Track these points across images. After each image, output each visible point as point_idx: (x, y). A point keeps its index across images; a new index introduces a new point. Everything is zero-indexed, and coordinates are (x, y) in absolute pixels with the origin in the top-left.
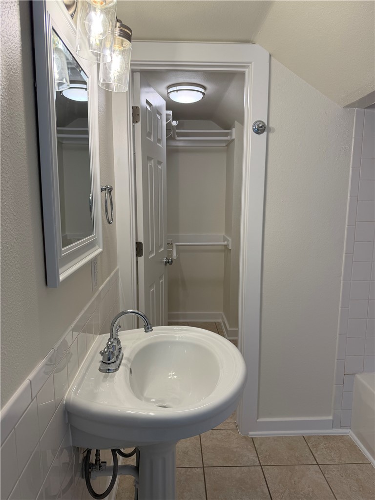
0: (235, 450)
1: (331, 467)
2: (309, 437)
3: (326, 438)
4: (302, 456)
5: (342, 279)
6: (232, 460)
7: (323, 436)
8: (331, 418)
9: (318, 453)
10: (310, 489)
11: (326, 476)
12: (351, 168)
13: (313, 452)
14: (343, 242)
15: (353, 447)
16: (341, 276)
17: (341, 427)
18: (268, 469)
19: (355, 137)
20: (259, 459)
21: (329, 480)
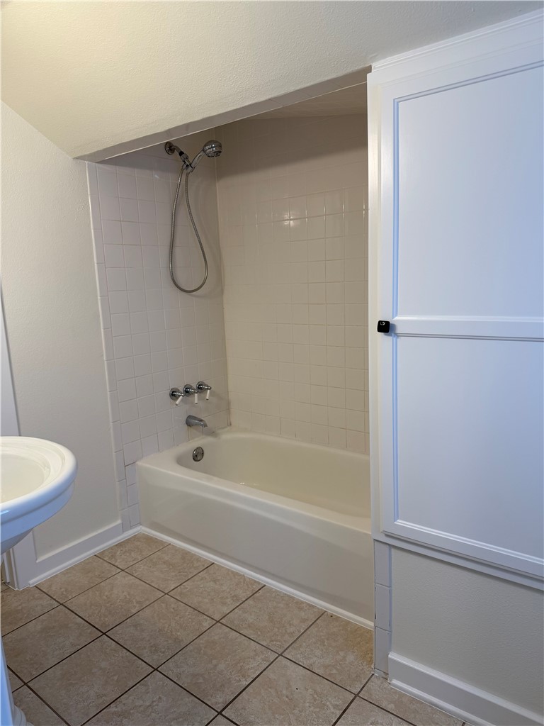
0: (20, 608)
1: (137, 565)
2: (103, 553)
3: (120, 545)
4: (103, 572)
5: (105, 359)
6: (21, 619)
7: (116, 545)
8: (119, 522)
9: (119, 561)
10: (125, 593)
11: (135, 575)
12: (92, 231)
13: (113, 563)
14: (99, 316)
15: (150, 540)
16: (103, 355)
17: (131, 527)
18: (72, 602)
19: (91, 195)
20: (55, 600)
21: (139, 577)
